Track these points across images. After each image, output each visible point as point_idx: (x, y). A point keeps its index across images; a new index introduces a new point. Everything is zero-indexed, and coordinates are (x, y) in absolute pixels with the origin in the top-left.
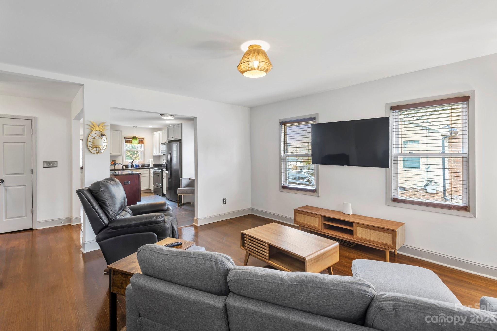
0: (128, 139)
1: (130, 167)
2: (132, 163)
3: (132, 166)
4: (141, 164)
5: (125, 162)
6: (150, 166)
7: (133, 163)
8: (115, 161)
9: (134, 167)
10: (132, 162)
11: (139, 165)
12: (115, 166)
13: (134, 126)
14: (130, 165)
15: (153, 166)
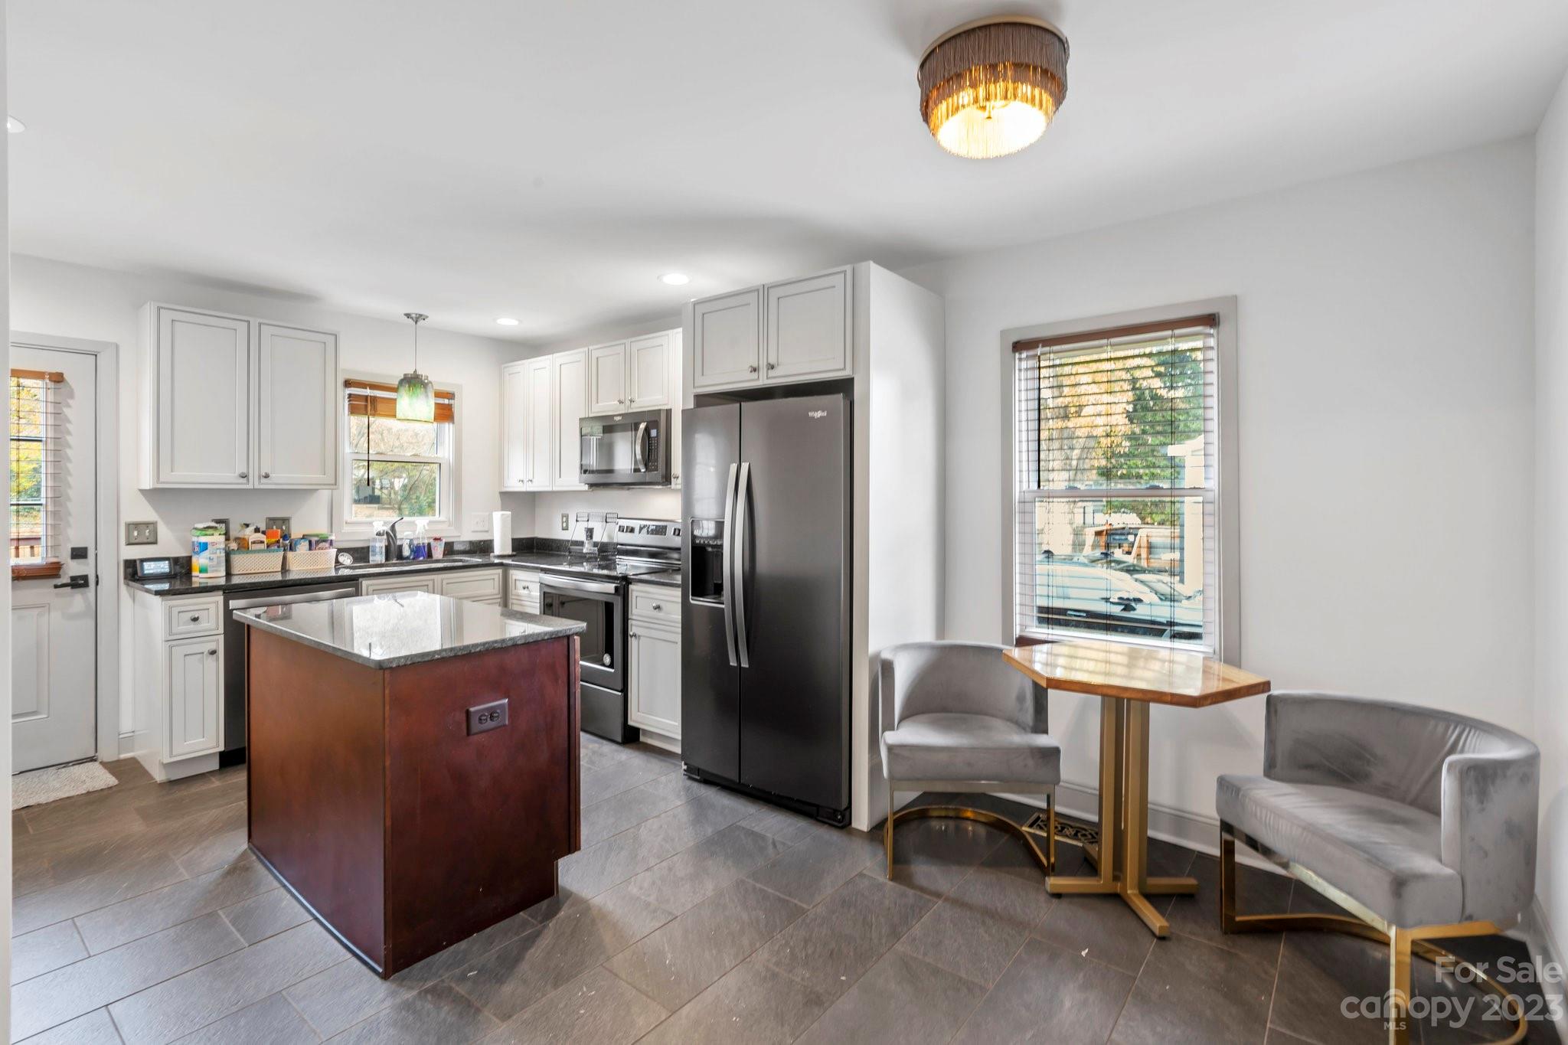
0: (368, 392)
1: (378, 557)
2: (391, 535)
3: (393, 552)
4: (444, 541)
5: (347, 529)
6: (497, 551)
7: (399, 536)
8: (285, 521)
9: (400, 557)
10: (393, 527)
11: (429, 544)
12: (290, 555)
13: (408, 316)
14: (381, 544)
15: (509, 552)
